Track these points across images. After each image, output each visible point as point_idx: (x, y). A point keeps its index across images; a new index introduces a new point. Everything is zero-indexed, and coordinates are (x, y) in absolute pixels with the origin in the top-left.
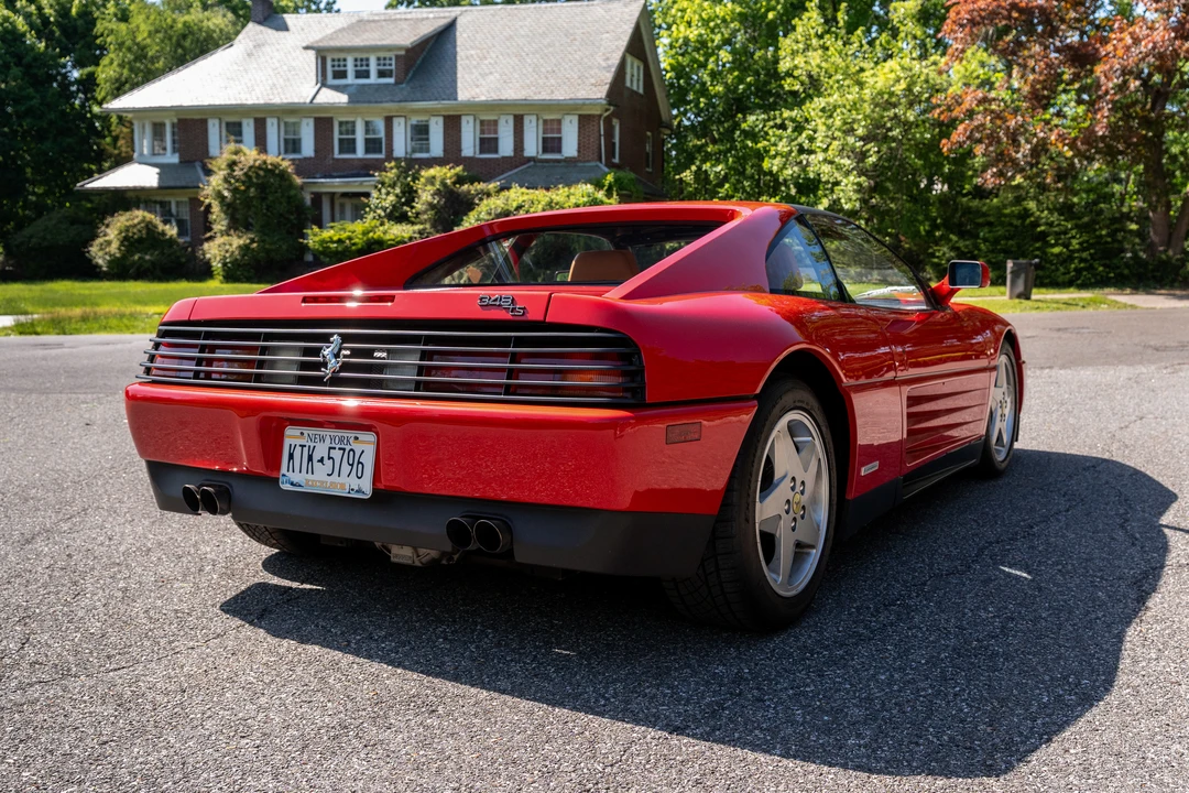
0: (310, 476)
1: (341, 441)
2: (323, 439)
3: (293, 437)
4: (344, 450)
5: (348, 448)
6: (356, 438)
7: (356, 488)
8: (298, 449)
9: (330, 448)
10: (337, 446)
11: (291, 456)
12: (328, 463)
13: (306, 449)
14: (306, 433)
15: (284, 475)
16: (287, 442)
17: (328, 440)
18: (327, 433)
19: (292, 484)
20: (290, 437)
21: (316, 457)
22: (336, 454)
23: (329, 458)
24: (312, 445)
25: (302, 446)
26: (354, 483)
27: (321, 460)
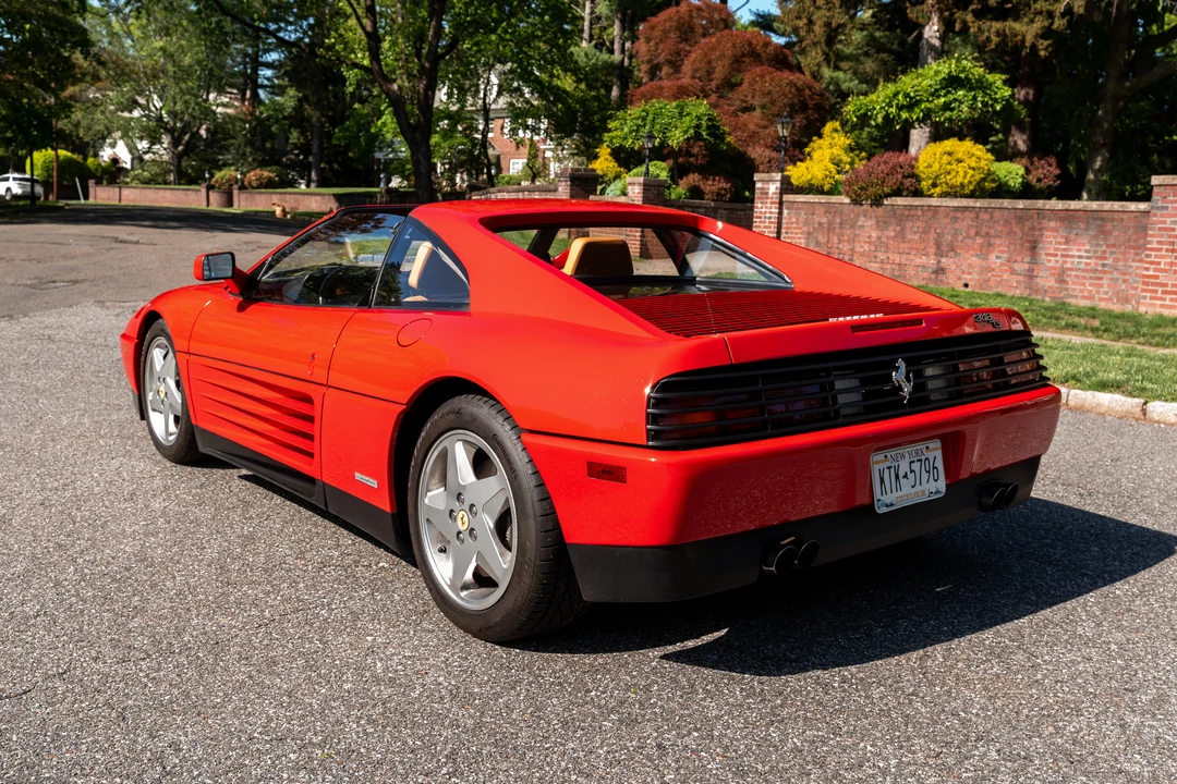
0: (899, 494)
1: (917, 454)
2: (903, 457)
3: (879, 463)
4: (921, 460)
5: (923, 458)
6: (927, 448)
7: (934, 491)
8: (886, 471)
9: (911, 463)
10: (916, 459)
11: (882, 481)
12: (911, 476)
13: (892, 470)
14: (888, 455)
15: (879, 500)
16: (875, 469)
17: (907, 456)
18: (905, 450)
19: (887, 506)
20: (877, 462)
21: (901, 474)
22: (916, 466)
23: (912, 471)
24: (896, 464)
25: (889, 468)
26: (932, 486)
27: (905, 476)
